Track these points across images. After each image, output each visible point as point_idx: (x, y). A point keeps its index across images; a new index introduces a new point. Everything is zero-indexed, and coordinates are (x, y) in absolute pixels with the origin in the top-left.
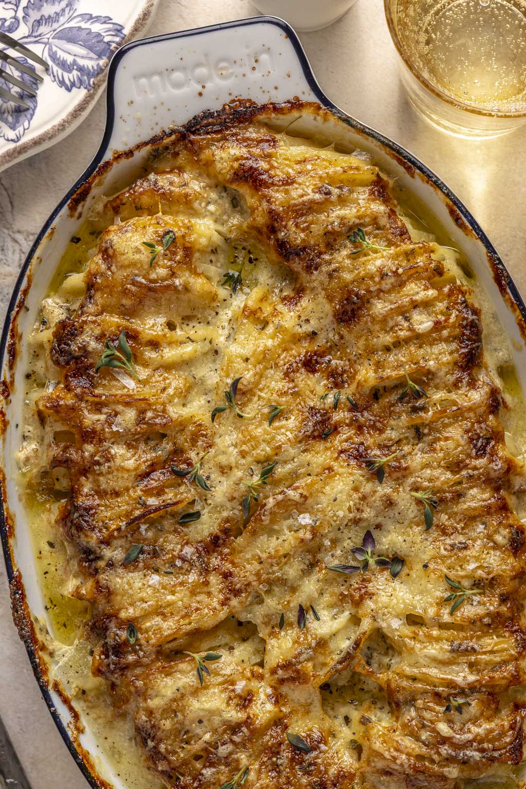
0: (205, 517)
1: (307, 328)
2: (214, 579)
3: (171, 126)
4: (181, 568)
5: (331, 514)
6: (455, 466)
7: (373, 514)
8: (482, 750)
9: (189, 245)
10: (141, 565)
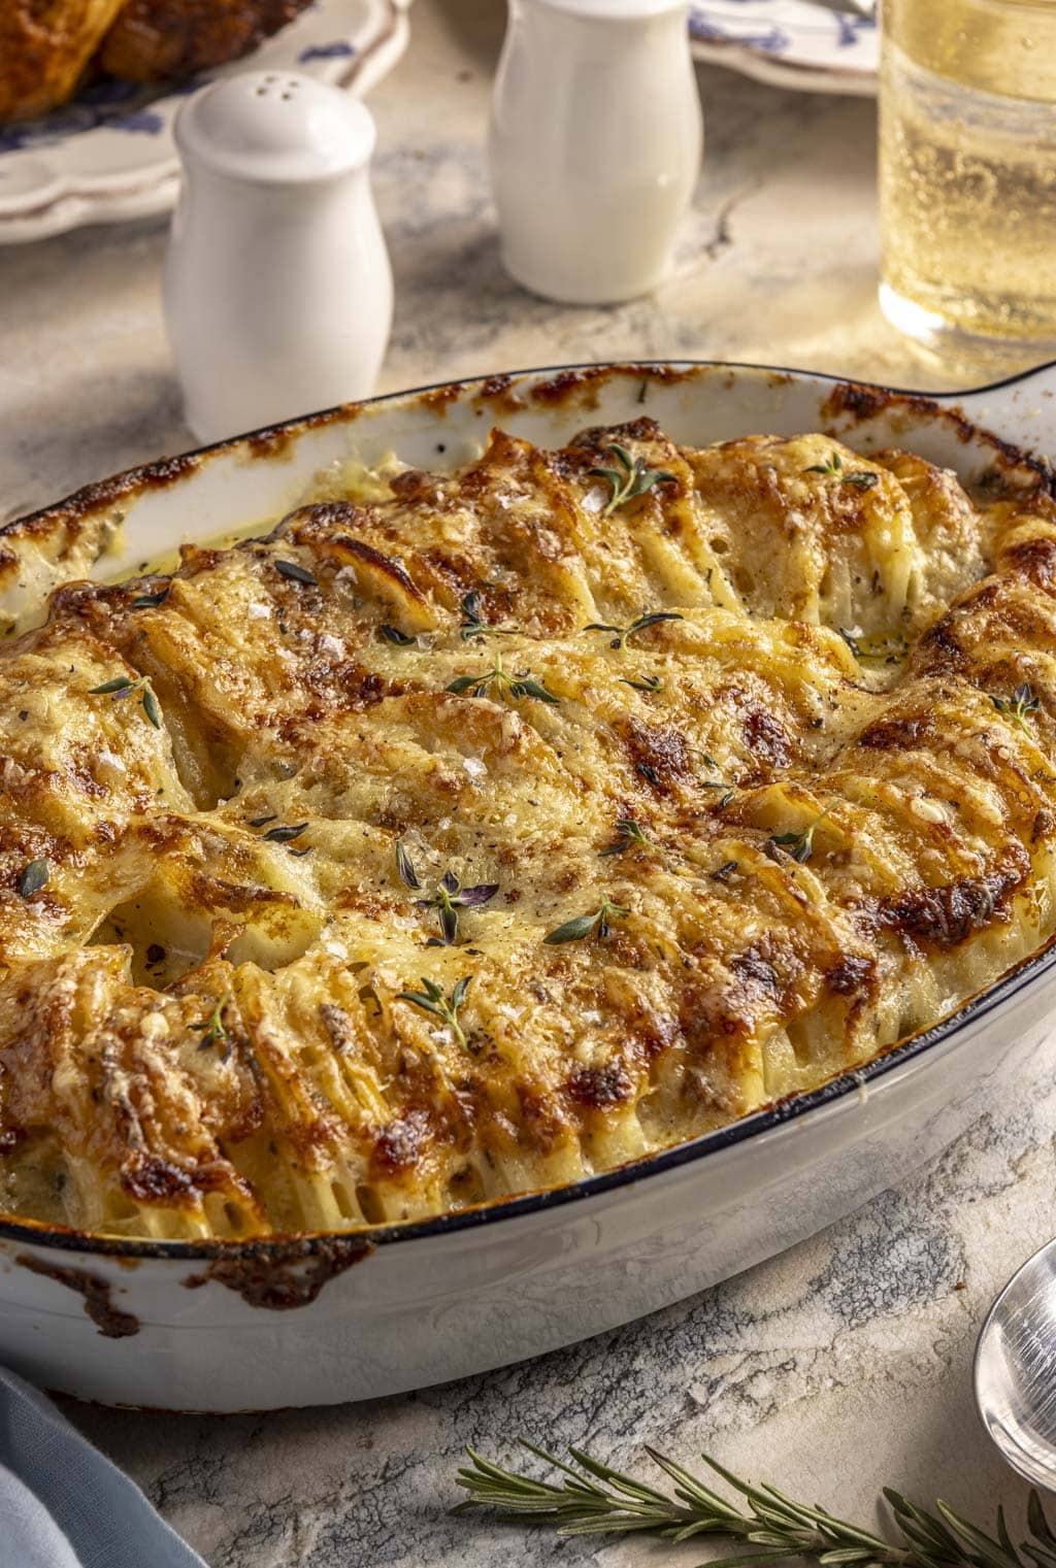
0: (408, 656)
1: (820, 709)
2: (299, 695)
3: (1046, 457)
4: (299, 642)
5: (502, 806)
6: (694, 941)
7: (535, 873)
8: (135, 1095)
9: (867, 514)
10: (282, 588)
